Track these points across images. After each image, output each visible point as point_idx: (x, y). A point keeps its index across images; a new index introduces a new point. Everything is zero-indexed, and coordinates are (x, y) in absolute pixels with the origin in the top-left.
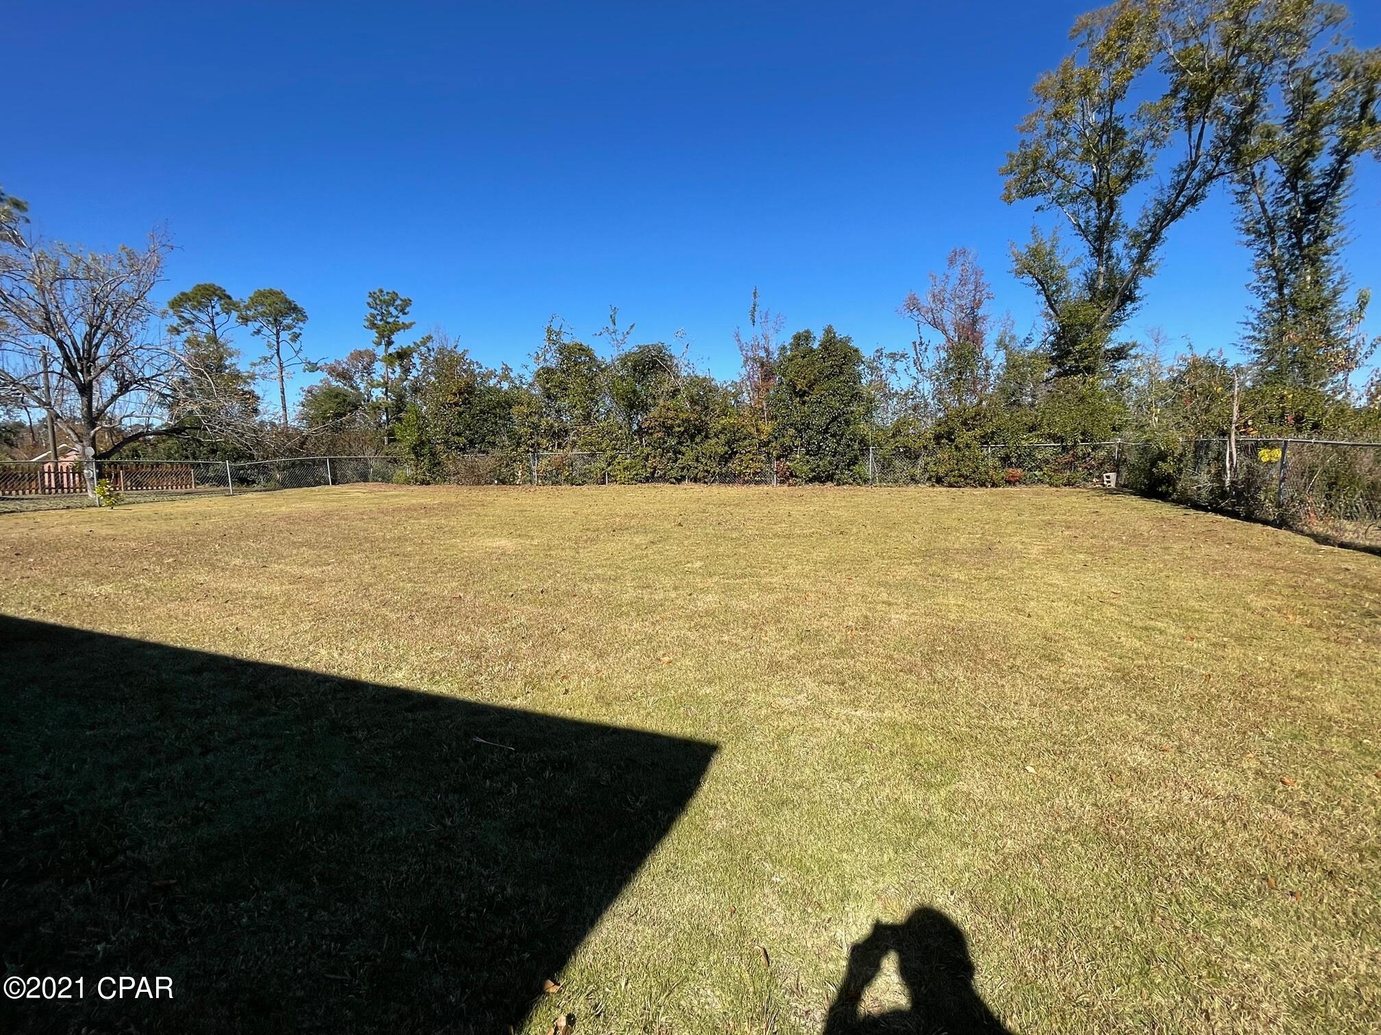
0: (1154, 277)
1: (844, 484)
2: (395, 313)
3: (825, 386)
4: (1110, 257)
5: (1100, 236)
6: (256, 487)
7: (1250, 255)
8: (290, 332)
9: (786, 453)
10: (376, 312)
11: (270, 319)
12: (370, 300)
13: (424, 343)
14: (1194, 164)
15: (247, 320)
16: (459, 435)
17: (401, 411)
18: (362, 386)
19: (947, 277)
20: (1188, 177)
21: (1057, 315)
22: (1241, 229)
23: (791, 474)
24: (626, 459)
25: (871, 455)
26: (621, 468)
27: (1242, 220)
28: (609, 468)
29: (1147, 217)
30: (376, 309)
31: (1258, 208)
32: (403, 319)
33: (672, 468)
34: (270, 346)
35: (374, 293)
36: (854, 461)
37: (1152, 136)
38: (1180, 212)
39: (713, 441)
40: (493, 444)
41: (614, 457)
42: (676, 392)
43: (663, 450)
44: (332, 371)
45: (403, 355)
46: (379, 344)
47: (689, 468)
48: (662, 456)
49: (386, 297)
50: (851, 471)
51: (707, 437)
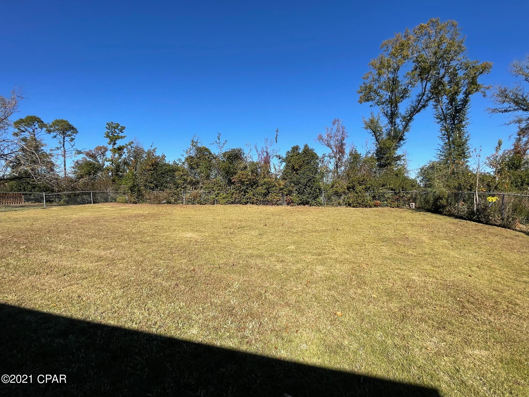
0: (409, 132)
1: (312, 206)
2: (118, 132)
3: (306, 167)
4: (395, 125)
5: (392, 116)
6: (54, 204)
7: (439, 126)
8: (70, 138)
9: (290, 193)
10: (109, 131)
11: (61, 132)
12: (107, 126)
13: (130, 145)
14: (423, 94)
15: (50, 132)
16: (151, 183)
17: (118, 171)
18: (100, 161)
19: (332, 129)
20: (422, 98)
21: (379, 144)
22: (435, 117)
23: (292, 202)
24: (224, 194)
25: (323, 194)
26: (222, 198)
27: (435, 114)
28: (217, 198)
29: (408, 111)
30: (109, 130)
31: (441, 110)
32: (121, 134)
33: (243, 198)
34: (60, 143)
35: (109, 123)
36: (317, 197)
37: (411, 83)
38: (419, 111)
39: (260, 188)
40: (167, 187)
41: (218, 194)
42: (245, 168)
43: (240, 191)
44: (88, 154)
45: (120, 149)
46: (110, 144)
47: (250, 198)
48: (239, 193)
49: (114, 125)
50: (316, 200)
51: (258, 186)
